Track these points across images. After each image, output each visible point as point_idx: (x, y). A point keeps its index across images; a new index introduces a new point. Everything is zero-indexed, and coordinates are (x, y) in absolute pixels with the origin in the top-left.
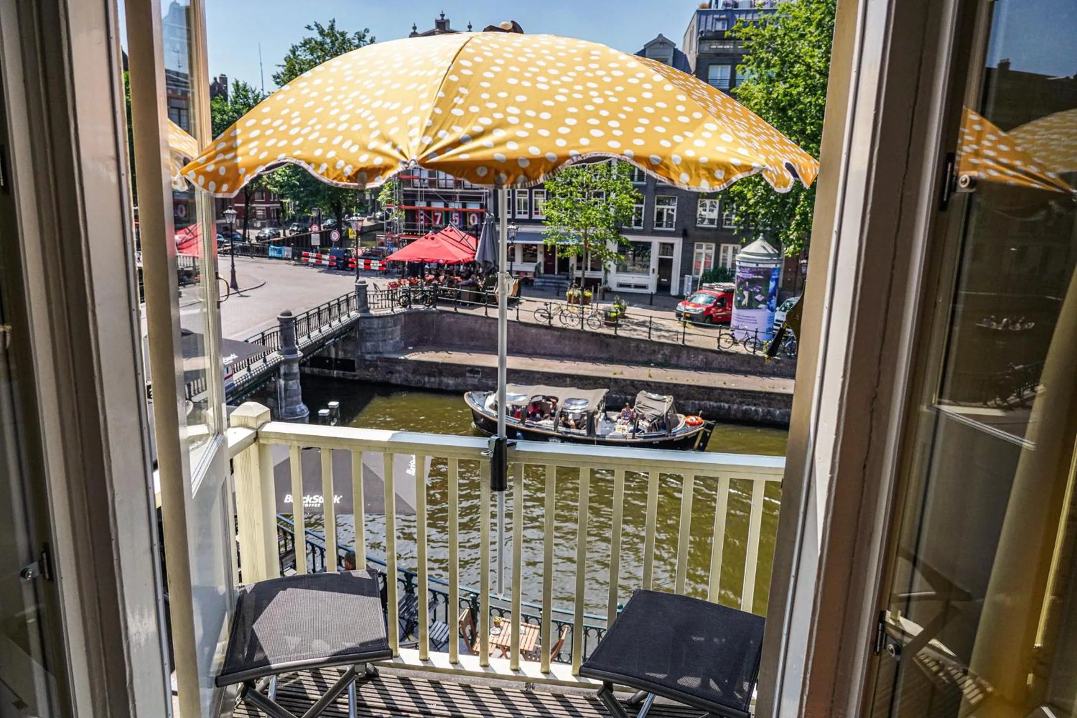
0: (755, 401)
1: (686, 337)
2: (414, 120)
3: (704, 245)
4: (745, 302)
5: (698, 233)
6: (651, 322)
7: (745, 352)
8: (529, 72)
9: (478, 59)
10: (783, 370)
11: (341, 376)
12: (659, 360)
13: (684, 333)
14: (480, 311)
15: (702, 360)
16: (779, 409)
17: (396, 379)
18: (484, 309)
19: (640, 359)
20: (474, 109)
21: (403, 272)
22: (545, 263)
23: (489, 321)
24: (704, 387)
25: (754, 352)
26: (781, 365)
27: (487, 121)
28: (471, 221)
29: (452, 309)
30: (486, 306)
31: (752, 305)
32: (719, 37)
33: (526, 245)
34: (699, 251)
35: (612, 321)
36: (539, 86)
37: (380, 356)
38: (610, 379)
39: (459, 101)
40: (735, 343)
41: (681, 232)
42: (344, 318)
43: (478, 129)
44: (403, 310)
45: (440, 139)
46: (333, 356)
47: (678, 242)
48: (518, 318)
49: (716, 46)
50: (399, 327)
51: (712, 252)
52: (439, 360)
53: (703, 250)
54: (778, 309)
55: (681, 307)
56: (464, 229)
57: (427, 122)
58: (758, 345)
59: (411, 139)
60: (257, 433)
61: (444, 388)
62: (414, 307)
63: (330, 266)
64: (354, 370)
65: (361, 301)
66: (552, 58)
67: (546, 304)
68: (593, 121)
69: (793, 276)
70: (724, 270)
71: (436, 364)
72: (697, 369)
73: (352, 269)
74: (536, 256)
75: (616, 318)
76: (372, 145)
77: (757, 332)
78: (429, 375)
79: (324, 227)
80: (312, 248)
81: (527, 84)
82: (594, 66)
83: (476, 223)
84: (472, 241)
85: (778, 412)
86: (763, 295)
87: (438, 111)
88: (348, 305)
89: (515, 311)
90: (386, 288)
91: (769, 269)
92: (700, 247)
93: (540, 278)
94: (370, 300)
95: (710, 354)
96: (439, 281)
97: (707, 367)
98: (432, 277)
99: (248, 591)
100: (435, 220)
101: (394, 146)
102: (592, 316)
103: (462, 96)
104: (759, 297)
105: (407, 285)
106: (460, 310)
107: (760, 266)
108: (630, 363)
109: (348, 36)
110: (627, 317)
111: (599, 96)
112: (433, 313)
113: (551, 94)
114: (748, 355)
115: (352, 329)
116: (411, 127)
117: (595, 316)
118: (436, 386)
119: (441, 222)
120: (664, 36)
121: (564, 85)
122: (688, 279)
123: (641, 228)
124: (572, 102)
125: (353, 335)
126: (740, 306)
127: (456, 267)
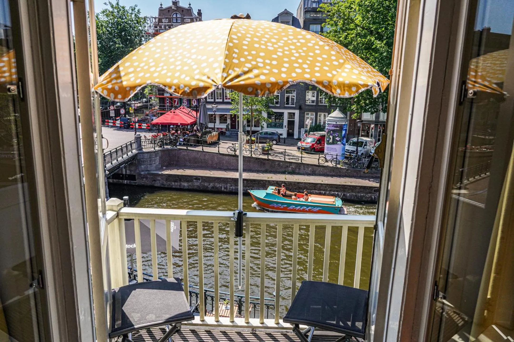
0: (337, 190)
1: (303, 158)
2: (216, 65)
3: (310, 113)
4: (331, 141)
5: (307, 107)
6: (285, 152)
7: (331, 166)
8: (263, 41)
9: (239, 35)
10: (350, 174)
11: (129, 183)
12: (290, 171)
13: (302, 157)
14: (199, 149)
15: (311, 170)
16: (349, 193)
17: (157, 184)
18: (201, 147)
19: (281, 170)
20: (242, 60)
21: (158, 129)
22: (231, 124)
23: (204, 153)
24: (312, 183)
25: (336, 165)
26: (349, 171)
27: (249, 65)
28: (193, 103)
29: (185, 148)
30: (202, 146)
31: (334, 142)
32: (314, 10)
33: (221, 115)
34: (307, 116)
35: (265, 152)
36: (269, 48)
37: (149, 172)
38: (266, 181)
39: (235, 55)
40: (327, 161)
41: (298, 107)
42: (130, 154)
43: (246, 69)
44: (160, 149)
45: (230, 74)
46: (124, 173)
47: (297, 112)
48: (219, 151)
49: (313, 15)
50: (158, 158)
51: (314, 117)
52: (180, 174)
53: (309, 116)
54: (346, 144)
55: (299, 144)
56: (190, 107)
57: (223, 66)
58: (338, 162)
59: (217, 74)
60: (118, 213)
61: (182, 188)
62: (165, 147)
63: (120, 127)
64: (136, 181)
65: (138, 144)
66: (272, 34)
67: (233, 144)
68: (296, 65)
69: (353, 128)
70: (320, 126)
71: (178, 176)
72: (309, 174)
73: (132, 128)
74: (227, 120)
75: (268, 150)
76: (197, 77)
77: (337, 156)
78: (175, 181)
79: (116, 107)
80: (111, 118)
81: (263, 47)
82: (291, 37)
83: (196, 104)
84: (194, 113)
85: (348, 195)
86: (339, 137)
87: (227, 61)
88: (131, 147)
89: (217, 148)
90: (150, 138)
91: (342, 124)
92: (308, 114)
93: (229, 131)
94: (143, 144)
95: (314, 167)
96: (178, 134)
97: (313, 174)
98: (174, 132)
99: (117, 292)
100: (175, 103)
101: (209, 78)
102: (256, 150)
103: (236, 53)
104: (338, 139)
105: (162, 136)
106: (189, 148)
107: (338, 123)
108: (275, 172)
109: (126, 8)
110: (273, 150)
111: (297, 53)
112: (176, 150)
113: (275, 52)
114: (333, 167)
115: (133, 159)
116: (215, 69)
117: (257, 150)
118: (178, 187)
119: (178, 104)
120: (287, 10)
121: (280, 47)
122: (303, 130)
123: (279, 105)
124: (285, 56)
125: (135, 162)
126: (329, 143)
127: (186, 127)
